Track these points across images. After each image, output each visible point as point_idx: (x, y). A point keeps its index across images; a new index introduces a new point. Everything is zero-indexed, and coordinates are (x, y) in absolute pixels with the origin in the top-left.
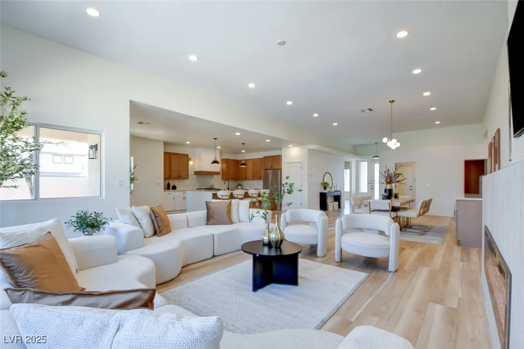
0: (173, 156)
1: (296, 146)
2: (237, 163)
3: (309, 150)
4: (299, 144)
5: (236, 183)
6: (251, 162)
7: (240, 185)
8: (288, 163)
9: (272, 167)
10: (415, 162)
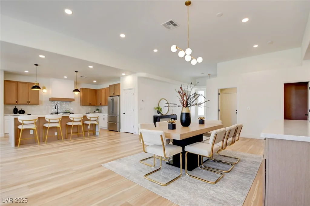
0: (20, 85)
1: (130, 74)
2: (95, 92)
3: (139, 78)
4: (132, 73)
5: (94, 108)
6: (104, 90)
7: (98, 110)
8: (124, 90)
9: (114, 94)
10: (236, 88)
